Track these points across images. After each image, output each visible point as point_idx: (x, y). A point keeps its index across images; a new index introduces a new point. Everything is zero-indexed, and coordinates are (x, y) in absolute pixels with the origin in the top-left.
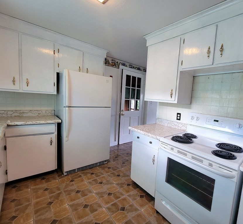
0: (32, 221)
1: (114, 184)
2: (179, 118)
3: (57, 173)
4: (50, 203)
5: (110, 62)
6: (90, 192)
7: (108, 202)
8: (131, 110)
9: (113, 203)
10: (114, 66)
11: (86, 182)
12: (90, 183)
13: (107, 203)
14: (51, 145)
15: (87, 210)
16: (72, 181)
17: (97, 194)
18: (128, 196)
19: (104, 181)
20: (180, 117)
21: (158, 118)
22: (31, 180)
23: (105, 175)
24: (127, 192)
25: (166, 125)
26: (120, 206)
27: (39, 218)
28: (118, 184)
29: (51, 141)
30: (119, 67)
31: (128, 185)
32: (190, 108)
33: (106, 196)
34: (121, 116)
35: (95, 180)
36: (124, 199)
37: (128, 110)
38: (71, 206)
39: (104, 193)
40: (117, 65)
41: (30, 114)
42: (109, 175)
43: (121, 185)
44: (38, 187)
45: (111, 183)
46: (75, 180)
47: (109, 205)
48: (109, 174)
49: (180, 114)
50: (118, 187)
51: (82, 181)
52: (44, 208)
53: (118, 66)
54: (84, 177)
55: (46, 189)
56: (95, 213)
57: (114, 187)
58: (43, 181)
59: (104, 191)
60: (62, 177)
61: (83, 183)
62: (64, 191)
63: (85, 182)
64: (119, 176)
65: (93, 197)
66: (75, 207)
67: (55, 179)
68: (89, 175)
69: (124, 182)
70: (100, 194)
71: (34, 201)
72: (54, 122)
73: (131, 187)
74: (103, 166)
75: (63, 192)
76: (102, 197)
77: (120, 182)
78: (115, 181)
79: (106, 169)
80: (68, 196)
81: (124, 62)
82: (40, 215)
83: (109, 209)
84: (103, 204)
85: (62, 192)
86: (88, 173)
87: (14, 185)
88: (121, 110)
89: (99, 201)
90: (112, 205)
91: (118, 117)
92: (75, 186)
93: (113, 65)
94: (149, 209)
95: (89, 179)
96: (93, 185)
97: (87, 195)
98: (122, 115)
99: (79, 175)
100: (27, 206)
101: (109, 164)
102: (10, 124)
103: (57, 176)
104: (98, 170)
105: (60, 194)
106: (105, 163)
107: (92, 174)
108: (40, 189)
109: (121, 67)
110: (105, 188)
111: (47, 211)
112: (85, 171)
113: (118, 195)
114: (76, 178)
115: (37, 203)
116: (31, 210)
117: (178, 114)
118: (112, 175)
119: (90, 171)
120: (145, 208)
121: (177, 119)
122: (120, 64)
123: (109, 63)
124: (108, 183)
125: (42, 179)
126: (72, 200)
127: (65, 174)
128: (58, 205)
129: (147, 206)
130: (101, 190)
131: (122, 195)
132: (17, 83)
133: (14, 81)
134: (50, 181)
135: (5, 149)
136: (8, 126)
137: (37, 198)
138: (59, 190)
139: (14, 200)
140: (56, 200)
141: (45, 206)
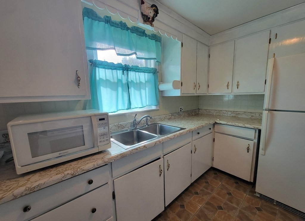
0: (200, 206)
3: (251, 188)
4: (220, 208)
14: (248, 152)
16: (259, 209)
22: (228, 177)
27: (205, 210)
29: (248, 148)
41: (244, 116)
44: (227, 186)
46: (264, 212)
52: (213, 206)
54: (278, 219)
55: (229, 194)
58: (235, 185)
62: (240, 210)
67: (245, 191)
71: (214, 194)
72: (253, 128)
80: (239, 219)
82: (206, 208)
85: (238, 208)
87: (217, 172)
99: (274, 210)
100: (209, 193)
103: (248, 191)
105: (234, 208)
108: (227, 189)
111: (212, 211)
114: (266, 210)
115: (214, 198)
116: (207, 198)
125: (235, 182)
127: (258, 195)
128: (223, 216)
132: (230, 87)
133: (228, 86)
134: (239, 190)
135: (214, 141)
136: (216, 123)
137: (218, 194)
138: (238, 205)
139: (207, 182)
140: (226, 211)
141: (216, 205)
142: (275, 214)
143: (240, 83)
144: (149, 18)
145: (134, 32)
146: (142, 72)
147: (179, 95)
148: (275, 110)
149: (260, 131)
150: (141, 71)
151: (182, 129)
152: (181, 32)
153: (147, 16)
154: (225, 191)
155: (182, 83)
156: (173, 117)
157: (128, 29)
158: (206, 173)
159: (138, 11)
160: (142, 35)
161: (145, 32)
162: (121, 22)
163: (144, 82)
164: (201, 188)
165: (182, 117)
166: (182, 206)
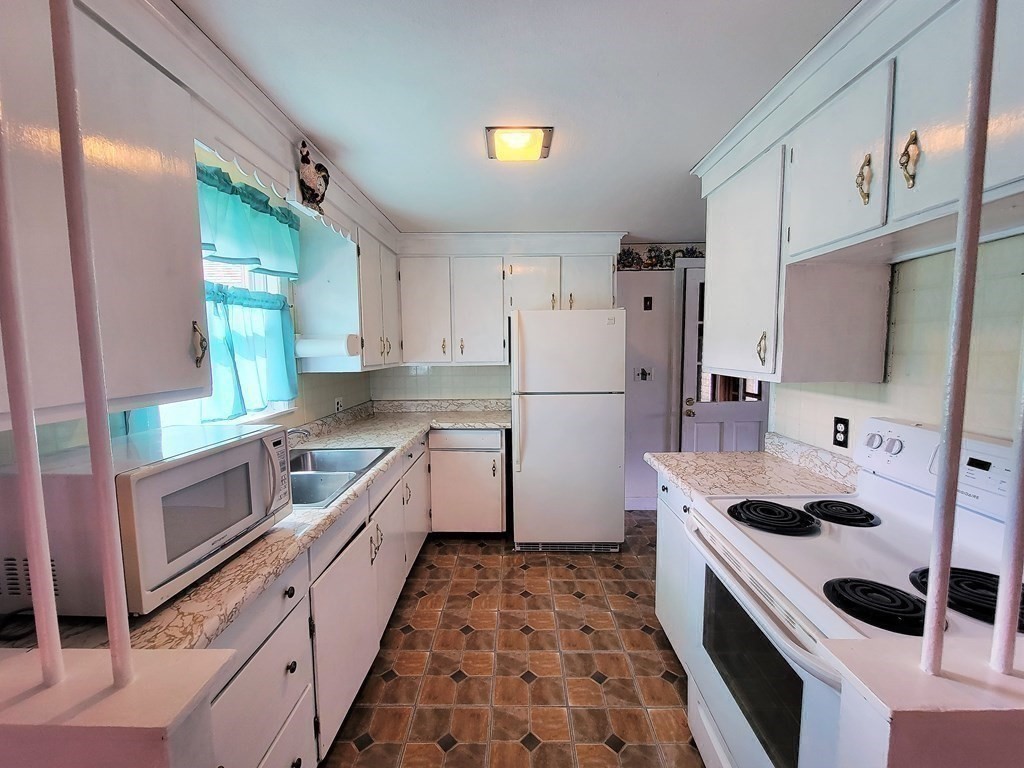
0: (440, 611)
1: (608, 609)
2: (840, 437)
3: (507, 541)
4: (474, 594)
5: (644, 257)
6: (548, 605)
7: (574, 646)
8: (748, 399)
9: (583, 652)
10: (656, 265)
11: (549, 580)
12: (556, 585)
13: (571, 645)
14: (494, 475)
15: (526, 638)
16: (525, 567)
17: (560, 615)
18: (630, 655)
19: (589, 595)
20: (846, 433)
21: (775, 434)
23: (600, 580)
24: (633, 645)
25: (795, 462)
26: (598, 668)
27: (451, 611)
28: (618, 616)
29: (493, 467)
30: (672, 265)
31: (646, 629)
32: (881, 399)
33: (575, 630)
34: (685, 418)
35: (571, 585)
36: (616, 659)
37: (736, 398)
38: (503, 616)
39: (575, 620)
40: (667, 260)
41: (471, 408)
42: (607, 584)
43: (626, 621)
44: (468, 556)
45: (603, 606)
46: (532, 568)
47: (571, 652)
48: (610, 581)
49: (845, 422)
50: (615, 622)
51: (543, 575)
52: (462, 598)
53: (669, 263)
54: (550, 569)
55: (478, 567)
56: (537, 652)
57: (606, 617)
59: (578, 616)
60: (511, 554)
61: (542, 579)
62: (503, 582)
63: (547, 581)
64: (633, 595)
65: (548, 619)
66: (508, 621)
67: (498, 552)
68: (562, 568)
69: (637, 617)
70: (566, 621)
71: (454, 579)
72: (498, 427)
73: (650, 637)
74: (604, 557)
75: (501, 584)
76: (567, 627)
77: (627, 612)
78: (615, 606)
79: (609, 568)
80: (506, 594)
81: (690, 246)
82: (452, 607)
83: (567, 658)
84: (560, 644)
85: (498, 581)
86: (562, 561)
88: (684, 399)
89: (558, 633)
90: (580, 655)
91: (674, 421)
92: (524, 581)
93: (651, 265)
94: (673, 721)
95: (558, 576)
96: (560, 592)
97: (539, 608)
98: (690, 414)
99: (542, 560)
100: (444, 583)
101: (624, 555)
102: (434, 426)
103: (503, 548)
104: (590, 563)
105: (494, 583)
106: (612, 550)
107: (571, 567)
108: (470, 561)
109: (681, 262)
110: (583, 611)
111: (464, 606)
112: (558, 556)
113: (606, 640)
114: (534, 564)
115: (457, 585)
116: (445, 592)
117: (838, 421)
118: (616, 587)
119: (569, 559)
120: (662, 709)
121: (837, 442)
122: (680, 254)
123: (640, 261)
124: (598, 602)
126: (509, 606)
127: (518, 549)
129: (671, 708)
130: (570, 612)
131: (617, 645)
132: (448, 350)
133: (444, 347)
134: (489, 554)
135: (429, 471)
136: (432, 429)
137: (461, 576)
138: (496, 576)
139: (432, 567)
140: (484, 594)
141: (465, 594)
142: (544, 564)
143: (464, 343)
144: (317, 195)
145: (246, 200)
146: (257, 307)
147: (358, 369)
148: (526, 394)
149: (509, 433)
150: (255, 303)
151: (387, 450)
152: (355, 222)
153: (313, 191)
154: (469, 567)
155: (362, 341)
156: (325, 428)
157: (234, 191)
158: (423, 551)
159: (290, 172)
160: (262, 208)
161: (269, 203)
162: (218, 172)
163: (263, 334)
164: (426, 581)
165: (343, 425)
166: (408, 629)
